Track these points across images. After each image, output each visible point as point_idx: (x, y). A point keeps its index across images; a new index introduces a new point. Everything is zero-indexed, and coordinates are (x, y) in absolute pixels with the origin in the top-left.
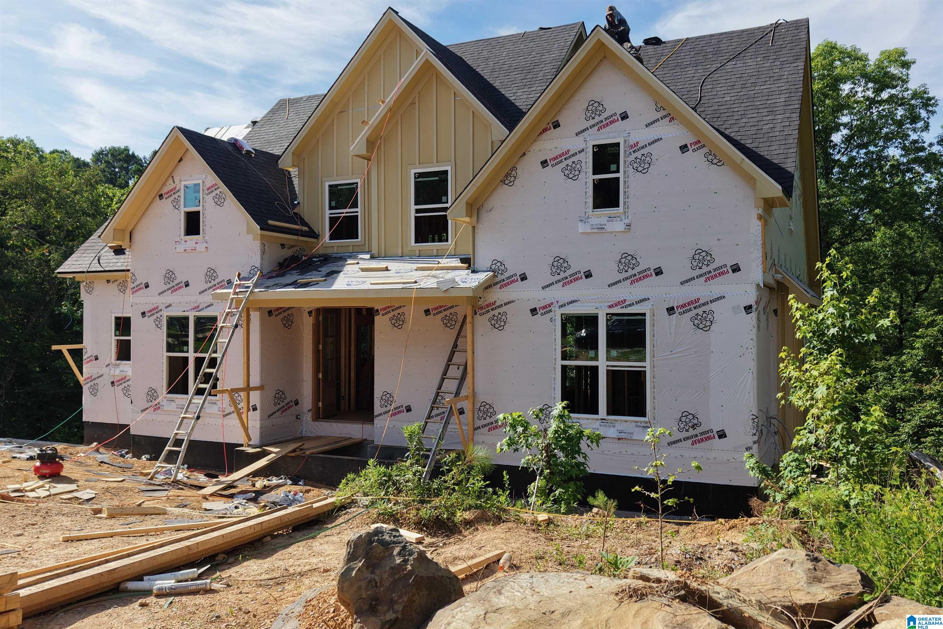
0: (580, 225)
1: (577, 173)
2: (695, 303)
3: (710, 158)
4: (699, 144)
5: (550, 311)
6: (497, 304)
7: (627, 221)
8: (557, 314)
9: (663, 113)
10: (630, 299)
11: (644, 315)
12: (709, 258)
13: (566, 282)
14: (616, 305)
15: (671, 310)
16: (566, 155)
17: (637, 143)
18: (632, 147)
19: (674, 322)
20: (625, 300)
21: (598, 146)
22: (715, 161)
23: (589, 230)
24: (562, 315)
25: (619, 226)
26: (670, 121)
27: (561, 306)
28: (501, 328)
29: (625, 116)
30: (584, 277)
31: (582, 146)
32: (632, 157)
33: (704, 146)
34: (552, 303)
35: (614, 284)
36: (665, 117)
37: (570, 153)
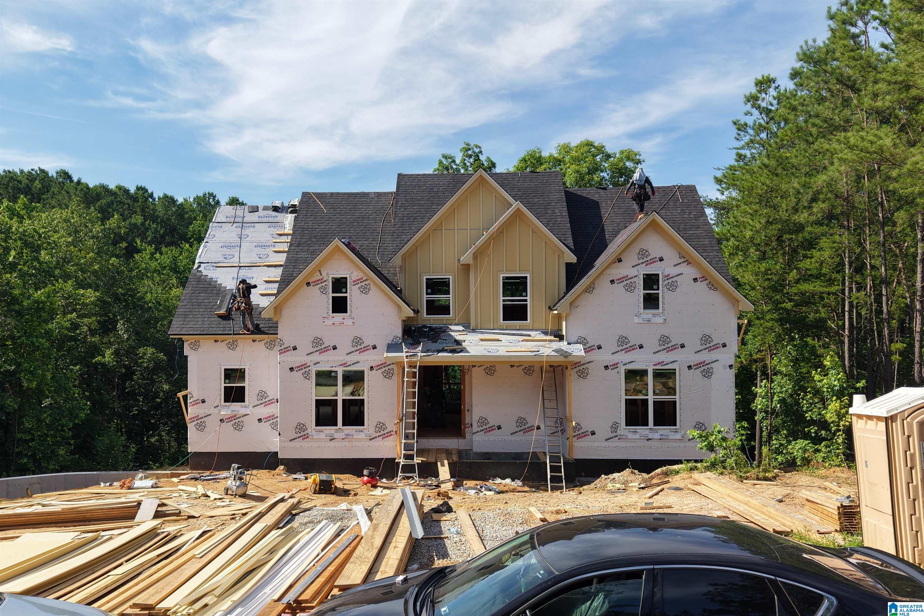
0: (635, 318)
1: (633, 288)
2: (703, 363)
3: (710, 286)
4: (704, 279)
5: (617, 367)
6: (582, 363)
7: (664, 317)
8: (622, 370)
9: (683, 260)
10: (666, 361)
11: (675, 370)
12: (710, 339)
13: (628, 350)
14: (658, 364)
15: (690, 367)
16: (626, 278)
17: (669, 275)
18: (666, 276)
19: (692, 373)
20: (663, 362)
21: (647, 275)
22: (712, 288)
23: (642, 322)
24: (625, 370)
25: (659, 320)
26: (687, 265)
27: (624, 365)
28: (585, 377)
29: (661, 259)
30: (638, 348)
31: (636, 274)
32: (666, 282)
33: (706, 279)
34: (618, 363)
35: (657, 352)
36: (685, 262)
37: (629, 277)
